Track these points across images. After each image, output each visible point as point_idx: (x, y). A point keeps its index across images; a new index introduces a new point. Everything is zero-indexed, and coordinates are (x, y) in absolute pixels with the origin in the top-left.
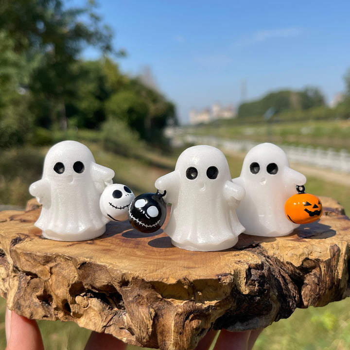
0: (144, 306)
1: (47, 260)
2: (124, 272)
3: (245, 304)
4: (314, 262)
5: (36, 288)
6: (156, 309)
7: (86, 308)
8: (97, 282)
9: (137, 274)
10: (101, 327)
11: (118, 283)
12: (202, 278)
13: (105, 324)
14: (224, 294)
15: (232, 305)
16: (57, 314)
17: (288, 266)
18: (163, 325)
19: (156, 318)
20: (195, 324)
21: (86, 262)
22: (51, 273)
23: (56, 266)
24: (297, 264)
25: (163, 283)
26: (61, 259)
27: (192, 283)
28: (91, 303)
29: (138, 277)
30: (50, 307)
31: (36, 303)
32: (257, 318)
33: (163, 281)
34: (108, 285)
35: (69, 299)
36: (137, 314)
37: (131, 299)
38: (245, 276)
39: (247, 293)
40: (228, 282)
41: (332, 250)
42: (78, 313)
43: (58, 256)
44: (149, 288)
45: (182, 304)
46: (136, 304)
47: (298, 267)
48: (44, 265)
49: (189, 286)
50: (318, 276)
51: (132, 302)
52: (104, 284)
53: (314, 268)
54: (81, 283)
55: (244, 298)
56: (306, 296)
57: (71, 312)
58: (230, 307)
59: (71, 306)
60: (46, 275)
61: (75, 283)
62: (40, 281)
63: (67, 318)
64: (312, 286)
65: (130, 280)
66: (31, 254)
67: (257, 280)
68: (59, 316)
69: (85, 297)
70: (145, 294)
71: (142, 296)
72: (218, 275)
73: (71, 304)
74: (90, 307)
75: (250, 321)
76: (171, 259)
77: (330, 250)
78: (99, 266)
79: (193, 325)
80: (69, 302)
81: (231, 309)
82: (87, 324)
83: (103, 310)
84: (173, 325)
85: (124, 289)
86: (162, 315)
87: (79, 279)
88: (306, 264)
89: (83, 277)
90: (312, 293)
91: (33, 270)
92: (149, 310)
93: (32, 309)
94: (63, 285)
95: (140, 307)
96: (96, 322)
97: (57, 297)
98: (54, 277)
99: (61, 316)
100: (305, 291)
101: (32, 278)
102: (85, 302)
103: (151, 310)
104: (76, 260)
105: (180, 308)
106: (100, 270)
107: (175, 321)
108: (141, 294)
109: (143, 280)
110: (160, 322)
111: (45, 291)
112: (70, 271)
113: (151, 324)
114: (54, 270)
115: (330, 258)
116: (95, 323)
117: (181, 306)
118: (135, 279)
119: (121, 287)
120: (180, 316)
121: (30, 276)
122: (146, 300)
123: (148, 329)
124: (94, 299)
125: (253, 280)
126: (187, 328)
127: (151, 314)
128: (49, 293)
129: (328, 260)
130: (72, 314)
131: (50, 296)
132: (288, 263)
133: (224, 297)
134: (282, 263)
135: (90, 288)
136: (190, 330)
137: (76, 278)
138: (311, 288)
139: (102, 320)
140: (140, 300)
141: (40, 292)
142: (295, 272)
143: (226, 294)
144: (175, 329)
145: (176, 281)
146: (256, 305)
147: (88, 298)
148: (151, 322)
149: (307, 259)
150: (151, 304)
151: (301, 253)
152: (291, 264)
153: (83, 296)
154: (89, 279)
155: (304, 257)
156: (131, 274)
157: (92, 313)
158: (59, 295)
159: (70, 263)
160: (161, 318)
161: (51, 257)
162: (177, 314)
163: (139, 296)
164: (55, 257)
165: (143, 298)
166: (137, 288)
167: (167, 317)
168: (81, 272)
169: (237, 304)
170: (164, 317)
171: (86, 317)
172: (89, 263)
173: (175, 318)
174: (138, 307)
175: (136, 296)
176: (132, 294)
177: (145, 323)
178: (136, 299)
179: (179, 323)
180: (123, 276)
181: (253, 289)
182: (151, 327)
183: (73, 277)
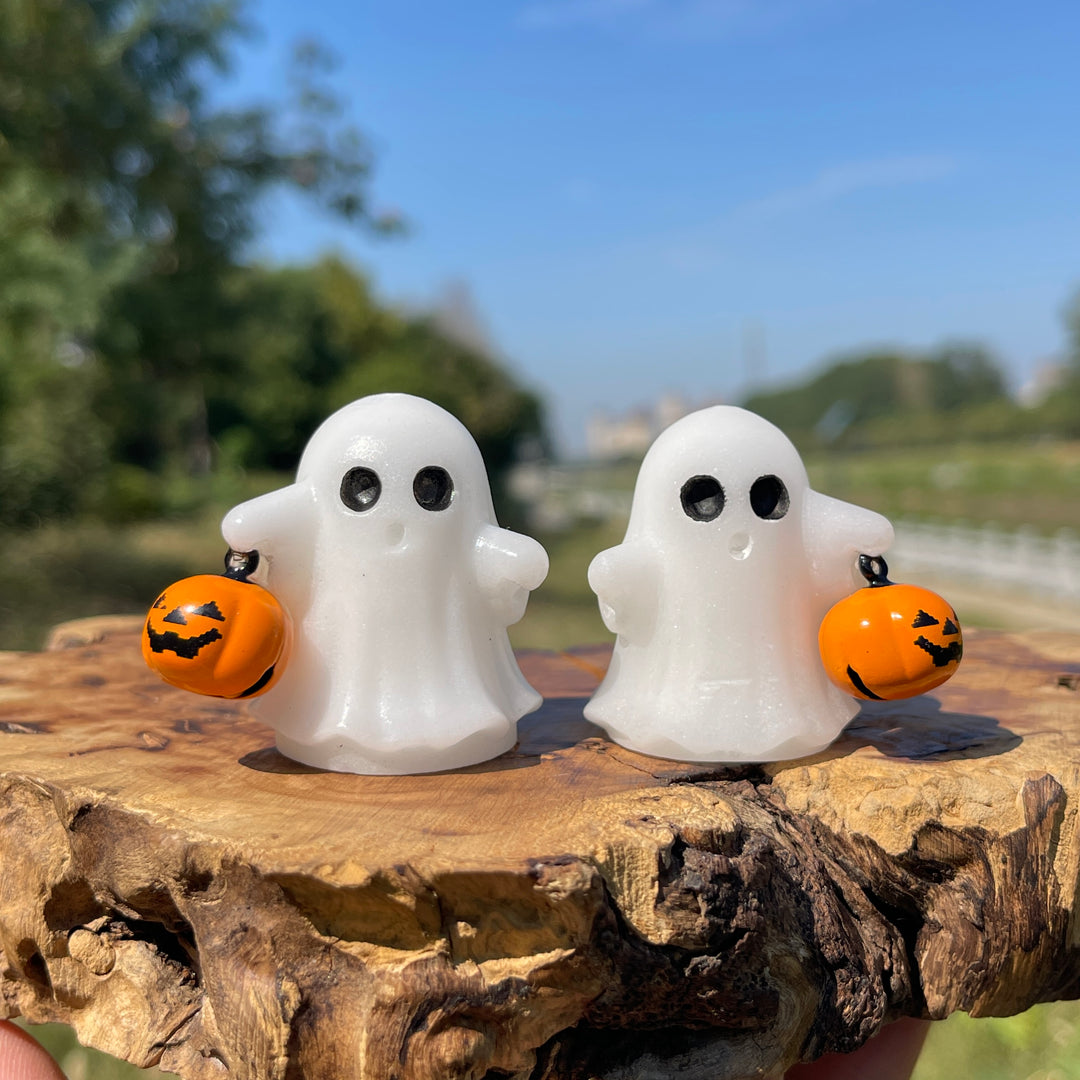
0: (264, 969)
2: (201, 837)
3: (659, 985)
4: (964, 840)
6: (308, 982)
7: (105, 977)
8: (120, 879)
9: (237, 848)
10: (147, 1046)
11: (177, 879)
12: (469, 867)
13: (160, 1037)
15: (606, 984)
16: (14, 996)
17: (861, 851)
18: (332, 1047)
19: (304, 1017)
20: (450, 1046)
21: (90, 805)
23: (10, 819)
24: (895, 843)
25: (319, 883)
26: (28, 794)
27: (430, 889)
28: (121, 959)
29: (238, 858)
32: (723, 1043)
33: (317, 876)
34: (151, 888)
35: (44, 939)
36: (236, 1000)
37: (217, 941)
38: (654, 871)
39: (664, 942)
41: (1033, 797)
42: (73, 991)
43: (15, 783)
44: (279, 901)
45: (399, 969)
46: (236, 961)
47: (901, 857)
49: (420, 899)
50: (980, 895)
51: (222, 952)
52: (141, 884)
53: (963, 861)
54: (83, 883)
55: (651, 960)
56: (939, 973)
57: (51, 988)
58: (596, 990)
59: (49, 966)
61: (64, 883)
63: (46, 1012)
64: (956, 935)
65: (215, 871)
67: (701, 890)
68: (20, 1000)
69: (104, 936)
70: (267, 922)
71: (254, 930)
72: (532, 862)
73: (51, 955)
74: (118, 974)
75: (696, 1054)
77: (1025, 795)
78: (125, 818)
79: (443, 1050)
80: (43, 952)
81: (604, 999)
82: (103, 1032)
83: (162, 984)
84: (363, 1046)
85: (198, 903)
86: (330, 1008)
87: (77, 868)
88: (930, 848)
89: (87, 858)
90: (960, 963)
92: (278, 988)
94: (26, 887)
95: (249, 973)
96: (134, 1027)
97: (5, 931)
99: (26, 1004)
100: (934, 953)
102: (104, 953)
103: (288, 986)
104: (61, 797)
105: (390, 982)
106: (131, 832)
107: (368, 1032)
108: (252, 924)
109: (254, 870)
110: (319, 1034)
112: (52, 840)
113: (284, 1038)
115: (1023, 825)
116: (129, 1033)
117: (396, 976)
118: (231, 865)
119: (187, 894)
120: (389, 1015)
122: (268, 946)
123: (273, 1058)
124: (133, 944)
125: (689, 891)
126: (417, 1063)
127: (284, 999)
129: (1015, 834)
132: (858, 839)
134: (839, 839)
135: (112, 902)
136: (428, 1071)
137: (66, 865)
138: (954, 943)
139: (154, 1023)
140: (250, 947)
142: (888, 875)
143: (572, 939)
144: (370, 1063)
145: (367, 874)
147: (117, 939)
148: (285, 1030)
149: (932, 827)
150: (288, 965)
151: (908, 803)
152: (873, 844)
153: (99, 932)
154: (102, 867)
155: (921, 820)
156: (217, 847)
157: (124, 995)
158: (9, 925)
160: (326, 1021)
162: (379, 1005)
163: (245, 930)
164: (6, 786)
165: (259, 940)
166: (241, 901)
167: (347, 1016)
168: (79, 842)
169: (625, 981)
170: (336, 1015)
171: (104, 1010)
172: (101, 808)
173: (369, 1021)
174: (243, 974)
175: (234, 933)
176: (223, 923)
177: (261, 1033)
178: (237, 943)
179: (386, 1039)
180: (186, 855)
181: (688, 925)
182: (283, 1050)
183: (58, 860)
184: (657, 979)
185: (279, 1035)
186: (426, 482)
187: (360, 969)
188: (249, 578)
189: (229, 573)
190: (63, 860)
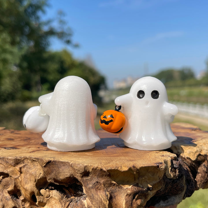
0: (102, 191)
1: (17, 162)
2: (85, 165)
4: (204, 157)
5: (6, 185)
6: (110, 192)
7: (48, 198)
8: (60, 176)
9: (95, 166)
11: (81, 174)
14: (158, 178)
16: (24, 205)
17: (188, 160)
18: (116, 205)
19: (111, 199)
21: (51, 161)
22: (21, 172)
23: (24, 166)
24: (193, 158)
26: (29, 161)
28: (52, 194)
29: (97, 167)
30: (18, 199)
31: (6, 197)
32: (173, 197)
33: (118, 169)
34: (70, 177)
35: (36, 190)
36: (97, 197)
37: (91, 186)
38: (170, 165)
39: (172, 178)
40: (164, 168)
42: (42, 202)
43: (26, 158)
44: (105, 176)
46: (95, 189)
47: (194, 161)
48: (14, 166)
50: (206, 166)
51: (92, 188)
52: (67, 176)
53: (204, 161)
54: (45, 178)
55: (169, 182)
56: (198, 182)
57: (36, 202)
58: (161, 188)
59: (37, 197)
60: (16, 174)
61: (41, 179)
62: (11, 179)
64: (202, 174)
65: (90, 171)
66: (3, 158)
67: (178, 168)
68: (25, 206)
69: (47, 190)
70: (102, 181)
71: (100, 182)
73: (38, 195)
74: (51, 197)
75: (169, 200)
76: (114, 156)
78: (62, 162)
79: (138, 202)
80: (36, 194)
81: (161, 190)
83: (62, 198)
84: (124, 203)
85: (85, 178)
86: (115, 197)
87: (44, 175)
88: (199, 159)
89: (47, 173)
90: (202, 179)
91: (5, 171)
92: (106, 193)
93: (4, 202)
94: (31, 181)
95: (98, 191)
97: (26, 190)
98: (22, 175)
99: (27, 206)
100: (198, 177)
101: (3, 178)
102: (48, 193)
103: (107, 193)
104: (42, 160)
105: (129, 190)
106: (64, 165)
107: (125, 200)
108: (99, 181)
109: (101, 170)
110: (113, 202)
111: (15, 186)
112: (37, 170)
113: (108, 204)
114: (23, 170)
117: (130, 188)
118: (95, 170)
119: (82, 177)
120: (129, 196)
121: (2, 176)
122: (103, 185)
126: (134, 205)
127: (107, 196)
128: (18, 188)
130: (37, 203)
131: (19, 191)
132: (188, 158)
133: (158, 181)
134: (184, 158)
135: (53, 181)
136: (136, 207)
137: (41, 175)
138: (202, 176)
140: (99, 186)
141: (11, 188)
142: (192, 164)
143: (159, 178)
144: (126, 206)
145: (128, 168)
146: (175, 186)
147: (50, 190)
148: (108, 202)
149: (200, 155)
150: (106, 189)
151: (195, 151)
152: (190, 159)
154: (53, 174)
155: (198, 154)
156: (91, 166)
157: (53, 201)
158: (28, 189)
159: (36, 164)
160: (114, 199)
161: (20, 159)
162: (127, 195)
163: (98, 182)
164: (23, 159)
165: (101, 184)
166: (96, 177)
167: (119, 198)
168: (46, 169)
169: (165, 186)
170: (116, 198)
171: (49, 205)
172: (54, 161)
173: (125, 198)
174: (97, 191)
175: (94, 183)
176: (91, 182)
177: (103, 203)
178: (95, 185)
179: (129, 201)
180: (85, 168)
181: (175, 174)
182: (107, 206)
183: (39, 174)
184: (170, 185)
185: (107, 203)
186: (154, 93)
187: (121, 188)
188: (119, 111)
189: (116, 110)
190: (40, 174)
